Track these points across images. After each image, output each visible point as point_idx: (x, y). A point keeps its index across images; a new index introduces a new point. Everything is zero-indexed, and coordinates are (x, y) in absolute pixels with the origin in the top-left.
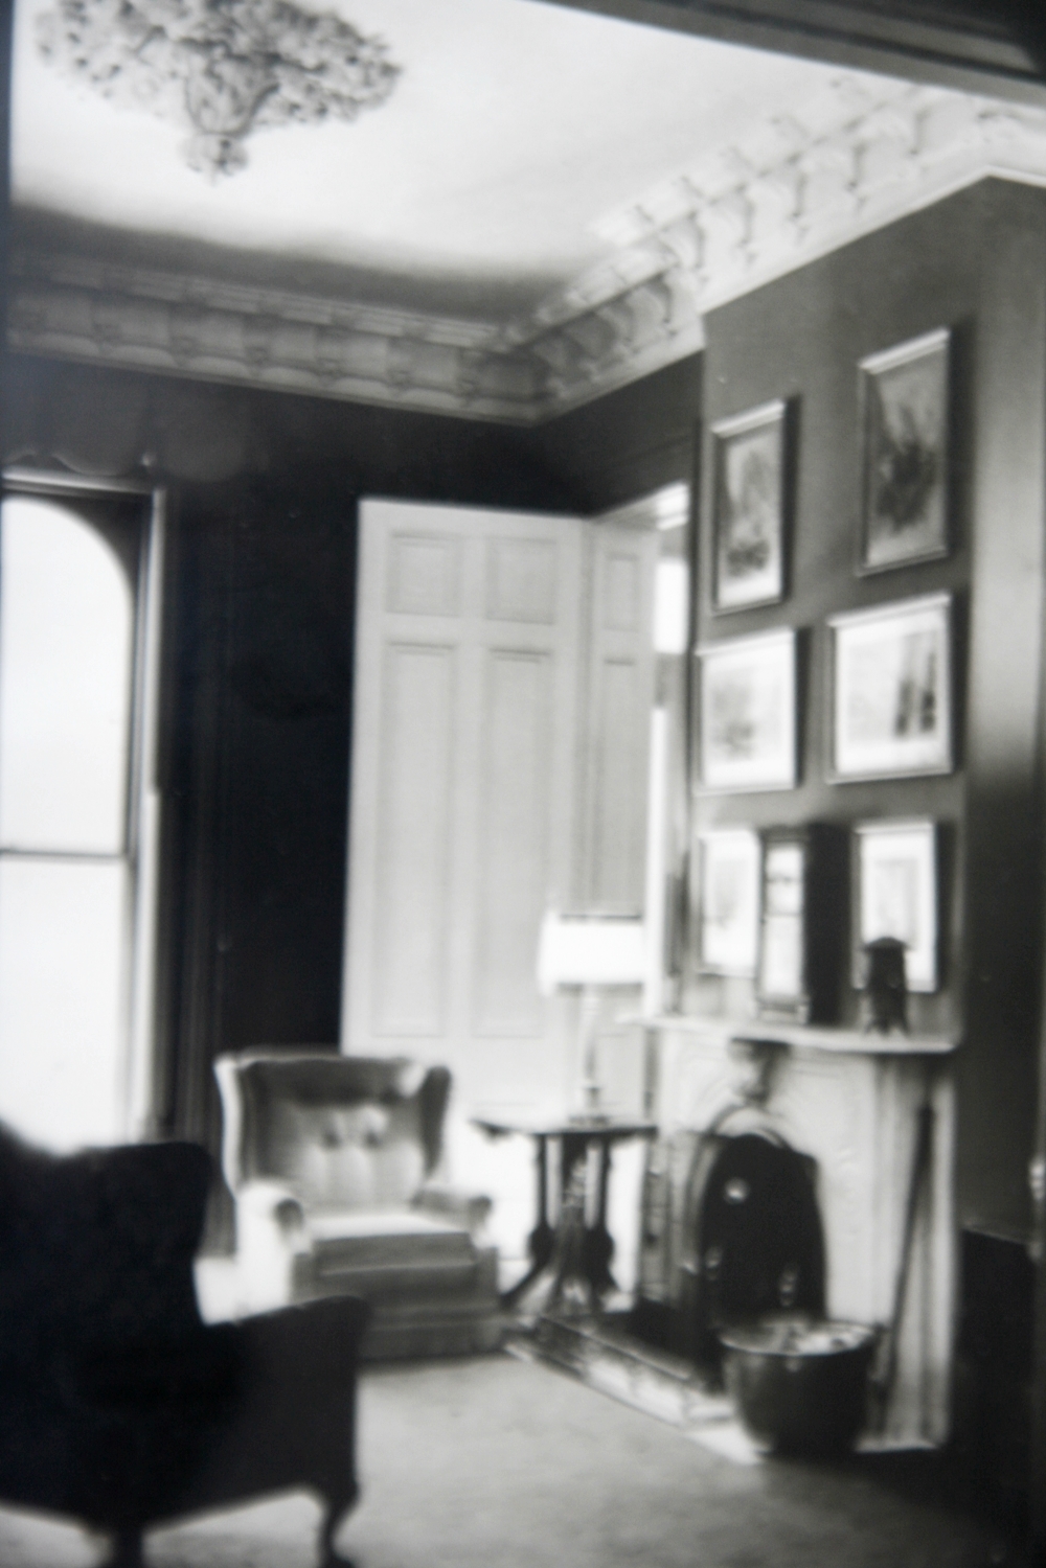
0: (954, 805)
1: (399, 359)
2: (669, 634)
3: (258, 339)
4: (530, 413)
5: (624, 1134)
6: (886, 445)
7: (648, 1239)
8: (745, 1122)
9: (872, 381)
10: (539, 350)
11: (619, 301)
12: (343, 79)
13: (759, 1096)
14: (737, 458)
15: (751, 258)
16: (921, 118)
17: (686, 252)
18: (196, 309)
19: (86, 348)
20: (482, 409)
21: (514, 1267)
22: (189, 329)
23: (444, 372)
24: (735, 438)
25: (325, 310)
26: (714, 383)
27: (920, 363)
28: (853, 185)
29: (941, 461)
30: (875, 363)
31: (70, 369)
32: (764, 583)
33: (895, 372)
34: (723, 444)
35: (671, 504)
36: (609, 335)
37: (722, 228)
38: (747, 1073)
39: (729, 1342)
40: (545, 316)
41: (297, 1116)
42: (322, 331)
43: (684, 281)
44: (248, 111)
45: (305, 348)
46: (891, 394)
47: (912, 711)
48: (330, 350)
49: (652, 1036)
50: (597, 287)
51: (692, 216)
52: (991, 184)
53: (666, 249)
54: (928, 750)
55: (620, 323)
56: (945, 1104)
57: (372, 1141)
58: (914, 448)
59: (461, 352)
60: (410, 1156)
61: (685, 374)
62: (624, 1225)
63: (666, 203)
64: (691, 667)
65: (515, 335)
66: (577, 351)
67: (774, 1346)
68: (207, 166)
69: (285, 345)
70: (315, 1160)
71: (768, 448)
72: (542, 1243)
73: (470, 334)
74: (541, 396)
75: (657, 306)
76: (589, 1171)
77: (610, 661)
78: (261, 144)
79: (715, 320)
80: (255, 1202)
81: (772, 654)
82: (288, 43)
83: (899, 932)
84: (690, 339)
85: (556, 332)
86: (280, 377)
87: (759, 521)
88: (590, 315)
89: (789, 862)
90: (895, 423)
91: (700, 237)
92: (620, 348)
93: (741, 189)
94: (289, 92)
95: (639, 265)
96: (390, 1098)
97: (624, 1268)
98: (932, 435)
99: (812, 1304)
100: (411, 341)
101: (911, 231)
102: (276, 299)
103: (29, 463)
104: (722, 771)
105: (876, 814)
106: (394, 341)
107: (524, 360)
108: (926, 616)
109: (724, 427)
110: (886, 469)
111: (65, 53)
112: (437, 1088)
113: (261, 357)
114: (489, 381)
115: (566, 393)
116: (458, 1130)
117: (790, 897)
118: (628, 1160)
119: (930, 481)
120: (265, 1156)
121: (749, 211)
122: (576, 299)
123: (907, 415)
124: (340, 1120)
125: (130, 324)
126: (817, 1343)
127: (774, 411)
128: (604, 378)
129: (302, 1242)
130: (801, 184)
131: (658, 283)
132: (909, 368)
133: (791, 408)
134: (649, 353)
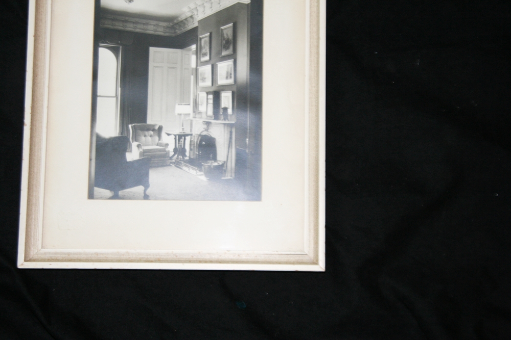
0: (235, 89)
1: (155, 28)
2: (193, 65)
3: (135, 25)
4: (174, 35)
5: (188, 135)
6: (224, 39)
7: (191, 149)
8: (205, 133)
9: (222, 30)
10: (175, 26)
11: (186, 19)
13: (207, 130)
14: (203, 41)
15: (205, 13)
17: (196, 13)
18: (127, 21)
19: (111, 27)
20: (167, 34)
21: (172, 154)
22: (125, 24)
23: (161, 29)
24: (203, 38)
25: (144, 21)
26: (200, 30)
27: (229, 27)
28: (219, 3)
29: (232, 41)
30: (222, 28)
31: (108, 29)
32: (207, 58)
33: (225, 29)
34: (201, 39)
35: (194, 47)
36: (184, 24)
37: (200, 9)
38: (205, 126)
39: (203, 164)
40: (175, 21)
41: (140, 132)
42: (144, 24)
43: (195, 17)
45: (142, 26)
46: (225, 32)
47: (228, 76)
48: (145, 27)
49: (191, 120)
50: (183, 17)
51: (196, 8)
52: (239, 3)
53: (193, 12)
54: (231, 81)
55: (186, 22)
56: (234, 130)
57: (151, 136)
58: (228, 39)
59: (164, 26)
60: (157, 138)
61: (195, 29)
62: (187, 147)
63: (192, 6)
64: (197, 70)
65: (171, 24)
66: (180, 26)
67: (209, 164)
68: (128, 2)
69: (139, 26)
70: (143, 138)
71: (207, 39)
72: (175, 150)
73: (165, 24)
74: (175, 33)
75: (191, 20)
76: (182, 140)
77: (185, 69)
79: (199, 22)
80: (134, 144)
81: (208, 68)
83: (227, 106)
84: (196, 24)
85: (177, 24)
86: (138, 30)
87: (206, 49)
88: (182, 21)
89: (211, 97)
90: (225, 35)
91: (197, 11)
92: (186, 26)
93: (203, 4)
95: (189, 14)
96: (153, 130)
97: (187, 154)
98: (231, 37)
99: (215, 159)
100: (157, 25)
101: (227, 10)
102: (137, 20)
103: (103, 43)
104: (201, 84)
105: (223, 90)
106: (154, 25)
107: (173, 27)
108: (230, 62)
109: (201, 36)
110: (224, 42)
112: (160, 128)
113: (135, 28)
114: (168, 30)
115: (179, 32)
116: (163, 134)
117: (211, 101)
118: (188, 139)
119: (231, 43)
120: (136, 138)
121: (204, 7)
122: (180, 19)
123: (227, 35)
124: (146, 133)
125: (117, 24)
126: (216, 164)
127: (208, 34)
128: (184, 30)
129: (141, 150)
130: (212, 3)
131: (191, 17)
132: (227, 28)
133: (211, 34)
134: (190, 26)
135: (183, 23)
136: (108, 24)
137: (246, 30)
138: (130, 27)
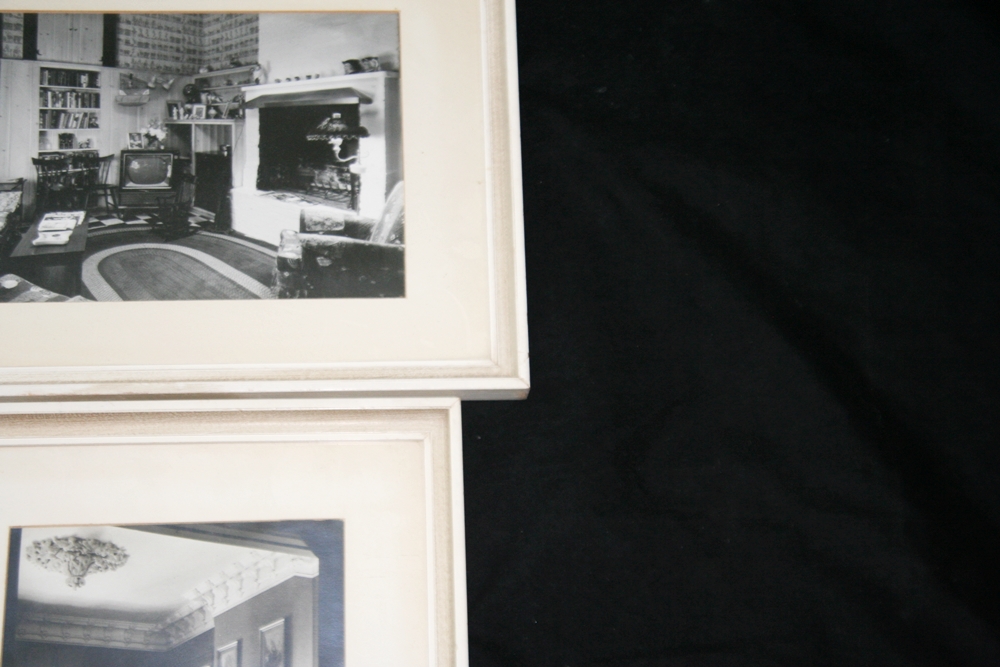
1: (127, 635)
3: (86, 632)
4: (165, 648)
6: (267, 651)
9: (262, 633)
10: (167, 630)
11: (190, 615)
12: (112, 559)
14: (224, 658)
15: (228, 602)
16: (275, 561)
17: (209, 601)
18: (71, 625)
19: (38, 638)
20: (151, 648)
22: (66, 631)
23: (140, 638)
24: (224, 652)
25: (107, 623)
26: (217, 635)
27: (278, 627)
28: (257, 580)
29: (283, 654)
30: (263, 629)
31: (32, 645)
33: (270, 630)
34: (219, 654)
36: (187, 625)
37: (219, 594)
40: (169, 621)
42: (105, 628)
43: (209, 609)
44: (85, 570)
45: (100, 634)
46: (268, 637)
48: (108, 634)
50: (184, 612)
51: (211, 591)
52: (295, 578)
53: (204, 600)
55: (190, 621)
58: (275, 652)
59: (145, 632)
61: (208, 635)
63: (203, 587)
65: (160, 626)
66: (178, 629)
68: (73, 585)
69: (95, 634)
71: (233, 654)
73: (146, 627)
74: (169, 643)
75: (201, 616)
78: (89, 579)
79: (217, 619)
82: (97, 551)
84: (210, 625)
85: (172, 625)
86: (93, 643)
88: (182, 619)
90: (269, 646)
91: (213, 596)
92: (190, 628)
93: (224, 583)
94: (97, 564)
95: (196, 605)
98: (280, 648)
100: (131, 630)
101: (273, 591)
102: (92, 621)
106: (126, 630)
107: (164, 633)
109: (220, 649)
110: (267, 658)
111: (34, 557)
113: (87, 637)
114: (153, 640)
115: (175, 642)
119: (280, 660)
121: (227, 589)
122: (178, 615)
123: (273, 643)
125: (50, 631)
127: (235, 643)
128: (185, 637)
130: (242, 580)
131: (201, 610)
132: (273, 630)
133: (240, 643)
134: (199, 629)
135: (183, 623)
136: (32, 633)
137: (309, 632)
138: (76, 637)
